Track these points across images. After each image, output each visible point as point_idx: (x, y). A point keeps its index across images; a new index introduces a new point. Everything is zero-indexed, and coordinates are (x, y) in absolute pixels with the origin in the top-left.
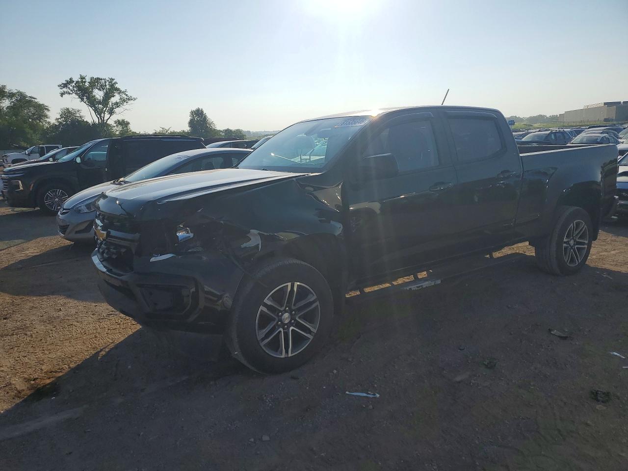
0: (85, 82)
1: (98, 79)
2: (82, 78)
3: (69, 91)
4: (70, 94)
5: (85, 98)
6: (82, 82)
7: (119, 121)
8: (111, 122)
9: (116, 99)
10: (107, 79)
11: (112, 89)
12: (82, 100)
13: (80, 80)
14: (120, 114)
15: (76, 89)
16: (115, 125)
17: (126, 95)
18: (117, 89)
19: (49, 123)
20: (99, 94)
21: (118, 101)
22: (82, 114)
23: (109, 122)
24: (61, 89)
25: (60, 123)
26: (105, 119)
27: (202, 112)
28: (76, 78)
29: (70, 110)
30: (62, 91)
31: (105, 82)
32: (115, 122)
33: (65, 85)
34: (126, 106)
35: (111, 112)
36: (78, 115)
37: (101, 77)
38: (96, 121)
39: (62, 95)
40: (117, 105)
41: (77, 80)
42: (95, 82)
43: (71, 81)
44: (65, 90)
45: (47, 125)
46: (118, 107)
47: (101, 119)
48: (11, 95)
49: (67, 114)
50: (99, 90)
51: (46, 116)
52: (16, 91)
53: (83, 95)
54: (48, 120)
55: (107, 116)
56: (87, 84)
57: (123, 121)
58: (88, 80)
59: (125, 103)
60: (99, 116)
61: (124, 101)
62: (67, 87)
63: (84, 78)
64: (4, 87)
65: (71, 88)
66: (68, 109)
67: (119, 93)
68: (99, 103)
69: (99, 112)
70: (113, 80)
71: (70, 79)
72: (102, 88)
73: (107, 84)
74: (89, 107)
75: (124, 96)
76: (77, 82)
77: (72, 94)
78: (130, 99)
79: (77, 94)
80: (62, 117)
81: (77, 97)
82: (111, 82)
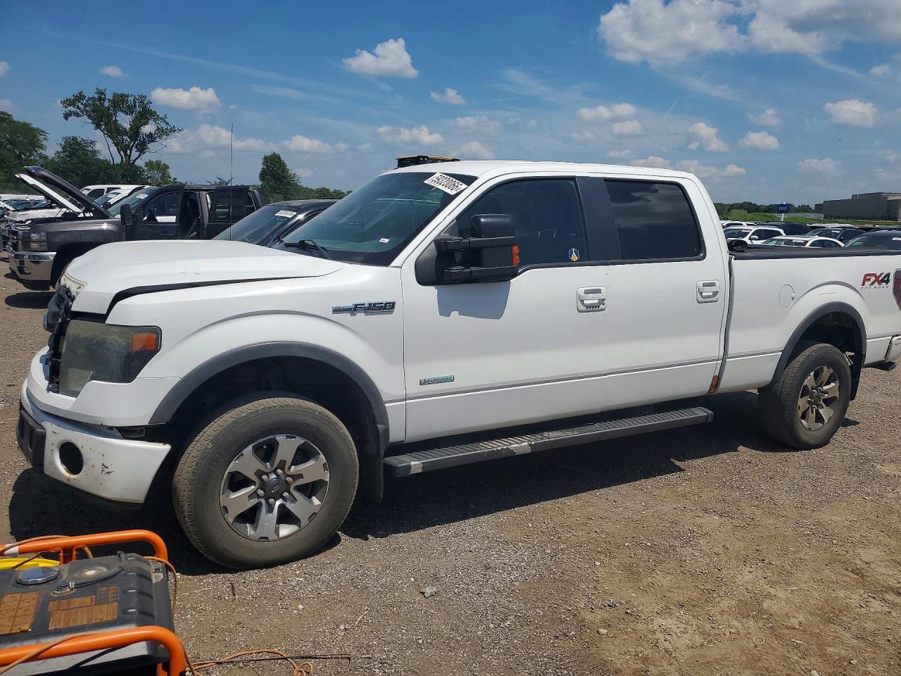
0: (104, 100)
1: (122, 95)
2: (101, 93)
3: (78, 111)
4: (77, 115)
5: (102, 123)
6: (100, 99)
7: (152, 163)
8: (139, 163)
10: (138, 97)
11: (146, 114)
12: (98, 126)
13: (96, 96)
14: (155, 152)
15: (88, 109)
17: (167, 123)
18: (153, 114)
19: (45, 158)
20: (125, 121)
21: (153, 132)
22: (96, 149)
24: (65, 107)
25: (62, 159)
26: (133, 158)
27: (280, 159)
28: (90, 93)
29: (79, 140)
30: (67, 110)
31: (135, 102)
32: (147, 164)
33: (72, 103)
34: (165, 140)
35: (142, 148)
36: (90, 149)
37: (128, 93)
38: (118, 161)
39: (67, 116)
40: (152, 138)
41: (91, 95)
42: (120, 102)
43: (80, 97)
44: (71, 108)
46: (152, 141)
47: (126, 158)
49: (74, 147)
50: (126, 113)
51: (41, 147)
53: (101, 121)
54: (44, 152)
55: (135, 154)
56: (107, 104)
57: (158, 164)
58: (109, 96)
59: (164, 137)
60: (122, 152)
61: (162, 132)
65: (80, 106)
66: (75, 139)
67: (155, 120)
68: (125, 132)
69: (123, 148)
70: (145, 97)
71: (80, 94)
72: (129, 110)
73: (137, 104)
74: (109, 139)
75: (163, 124)
76: (93, 99)
77: (81, 116)
78: (173, 130)
79: (89, 117)
80: (64, 151)
81: (91, 121)
82: (141, 102)
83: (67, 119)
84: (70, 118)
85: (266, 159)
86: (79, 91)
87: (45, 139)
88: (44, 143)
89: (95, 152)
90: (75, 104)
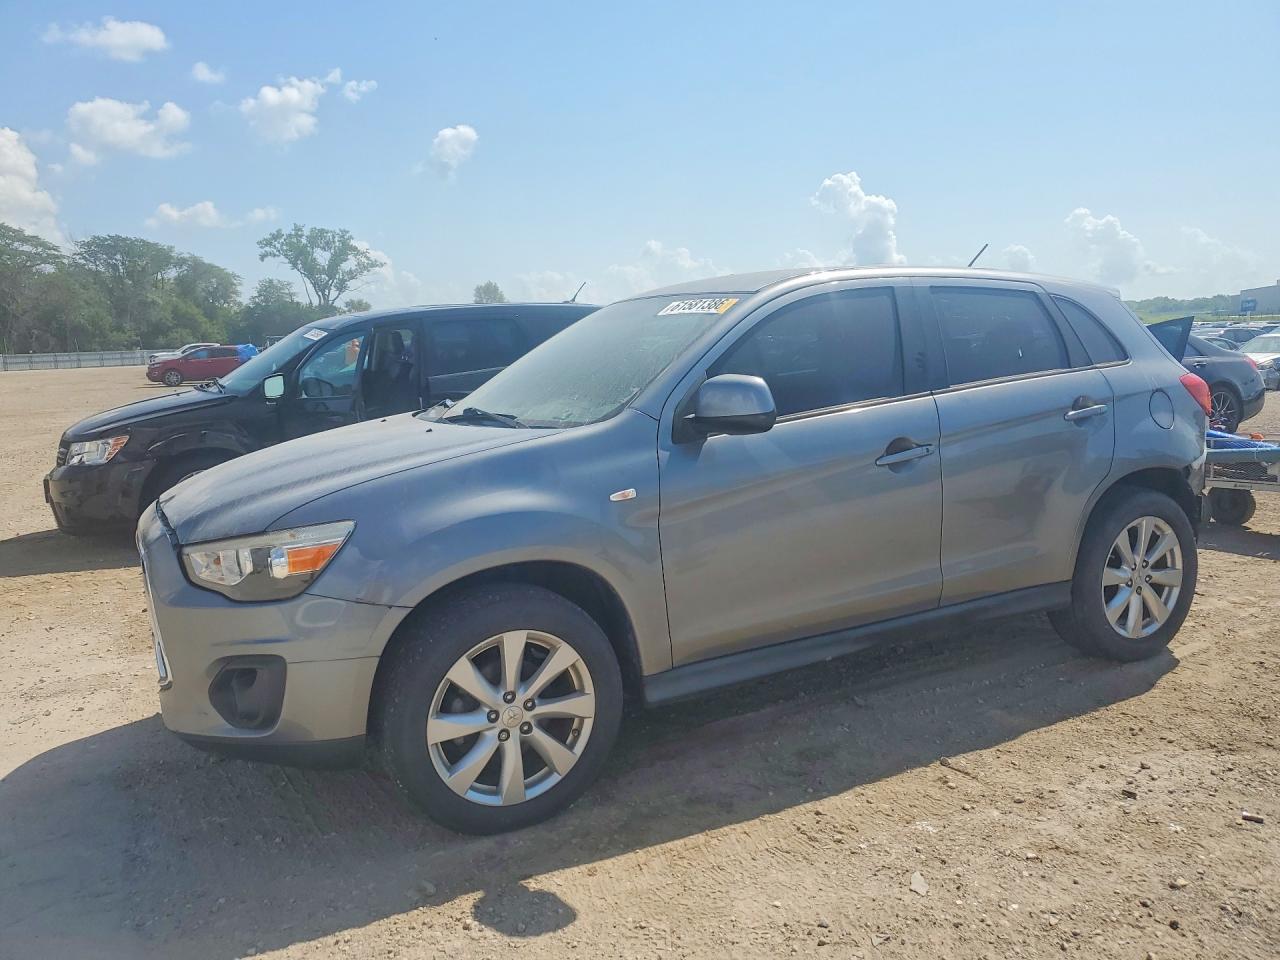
0: (301, 236)
1: (323, 230)
2: (298, 229)
3: (275, 251)
4: (275, 255)
5: (299, 262)
6: (297, 235)
7: (352, 301)
8: (339, 304)
9: (350, 264)
10: (338, 231)
11: (344, 250)
12: (295, 266)
13: (293, 233)
14: (356, 290)
15: (285, 248)
16: (346, 309)
17: (368, 258)
18: (355, 249)
19: (240, 304)
20: (322, 257)
21: (354, 268)
22: (293, 290)
23: (337, 304)
24: (261, 247)
25: (257, 304)
26: (331, 298)
27: (496, 289)
28: (287, 230)
29: (275, 282)
30: (263, 251)
31: (334, 237)
32: (347, 304)
33: (268, 243)
34: (366, 276)
35: (341, 288)
36: (287, 291)
37: (326, 228)
38: (316, 302)
40: (352, 275)
41: (288, 233)
42: (319, 237)
43: (276, 236)
44: (267, 249)
45: (235, 308)
46: (353, 278)
47: (324, 298)
48: (181, 262)
49: (268, 289)
50: (324, 249)
51: (236, 292)
52: (188, 256)
53: (297, 259)
54: (239, 299)
55: (333, 293)
56: (304, 241)
57: (360, 303)
58: (306, 232)
59: (366, 272)
60: (320, 293)
61: (363, 268)
62: (271, 244)
63: (300, 230)
64: (171, 249)
65: (278, 246)
66: (271, 281)
67: (355, 256)
68: (323, 271)
69: (321, 288)
70: (348, 232)
71: (279, 231)
72: (327, 246)
73: (336, 239)
74: (306, 279)
75: (364, 260)
76: (290, 235)
77: (278, 256)
78: (374, 264)
79: (286, 256)
80: (260, 295)
81: (287, 261)
82: (343, 237)
83: (263, 260)
84: (266, 259)
85: (478, 290)
86: (277, 229)
87: (240, 284)
88: (239, 288)
89: (291, 295)
90: (270, 244)
